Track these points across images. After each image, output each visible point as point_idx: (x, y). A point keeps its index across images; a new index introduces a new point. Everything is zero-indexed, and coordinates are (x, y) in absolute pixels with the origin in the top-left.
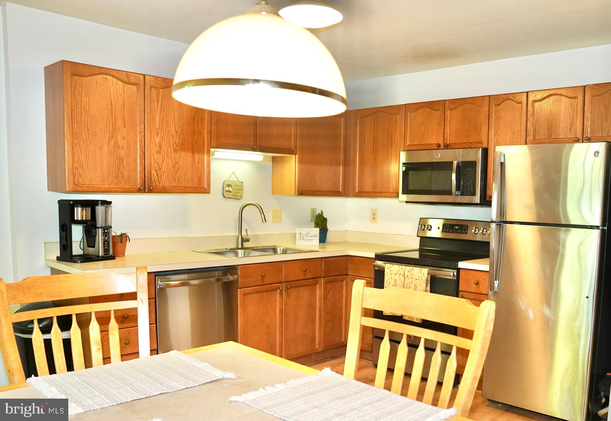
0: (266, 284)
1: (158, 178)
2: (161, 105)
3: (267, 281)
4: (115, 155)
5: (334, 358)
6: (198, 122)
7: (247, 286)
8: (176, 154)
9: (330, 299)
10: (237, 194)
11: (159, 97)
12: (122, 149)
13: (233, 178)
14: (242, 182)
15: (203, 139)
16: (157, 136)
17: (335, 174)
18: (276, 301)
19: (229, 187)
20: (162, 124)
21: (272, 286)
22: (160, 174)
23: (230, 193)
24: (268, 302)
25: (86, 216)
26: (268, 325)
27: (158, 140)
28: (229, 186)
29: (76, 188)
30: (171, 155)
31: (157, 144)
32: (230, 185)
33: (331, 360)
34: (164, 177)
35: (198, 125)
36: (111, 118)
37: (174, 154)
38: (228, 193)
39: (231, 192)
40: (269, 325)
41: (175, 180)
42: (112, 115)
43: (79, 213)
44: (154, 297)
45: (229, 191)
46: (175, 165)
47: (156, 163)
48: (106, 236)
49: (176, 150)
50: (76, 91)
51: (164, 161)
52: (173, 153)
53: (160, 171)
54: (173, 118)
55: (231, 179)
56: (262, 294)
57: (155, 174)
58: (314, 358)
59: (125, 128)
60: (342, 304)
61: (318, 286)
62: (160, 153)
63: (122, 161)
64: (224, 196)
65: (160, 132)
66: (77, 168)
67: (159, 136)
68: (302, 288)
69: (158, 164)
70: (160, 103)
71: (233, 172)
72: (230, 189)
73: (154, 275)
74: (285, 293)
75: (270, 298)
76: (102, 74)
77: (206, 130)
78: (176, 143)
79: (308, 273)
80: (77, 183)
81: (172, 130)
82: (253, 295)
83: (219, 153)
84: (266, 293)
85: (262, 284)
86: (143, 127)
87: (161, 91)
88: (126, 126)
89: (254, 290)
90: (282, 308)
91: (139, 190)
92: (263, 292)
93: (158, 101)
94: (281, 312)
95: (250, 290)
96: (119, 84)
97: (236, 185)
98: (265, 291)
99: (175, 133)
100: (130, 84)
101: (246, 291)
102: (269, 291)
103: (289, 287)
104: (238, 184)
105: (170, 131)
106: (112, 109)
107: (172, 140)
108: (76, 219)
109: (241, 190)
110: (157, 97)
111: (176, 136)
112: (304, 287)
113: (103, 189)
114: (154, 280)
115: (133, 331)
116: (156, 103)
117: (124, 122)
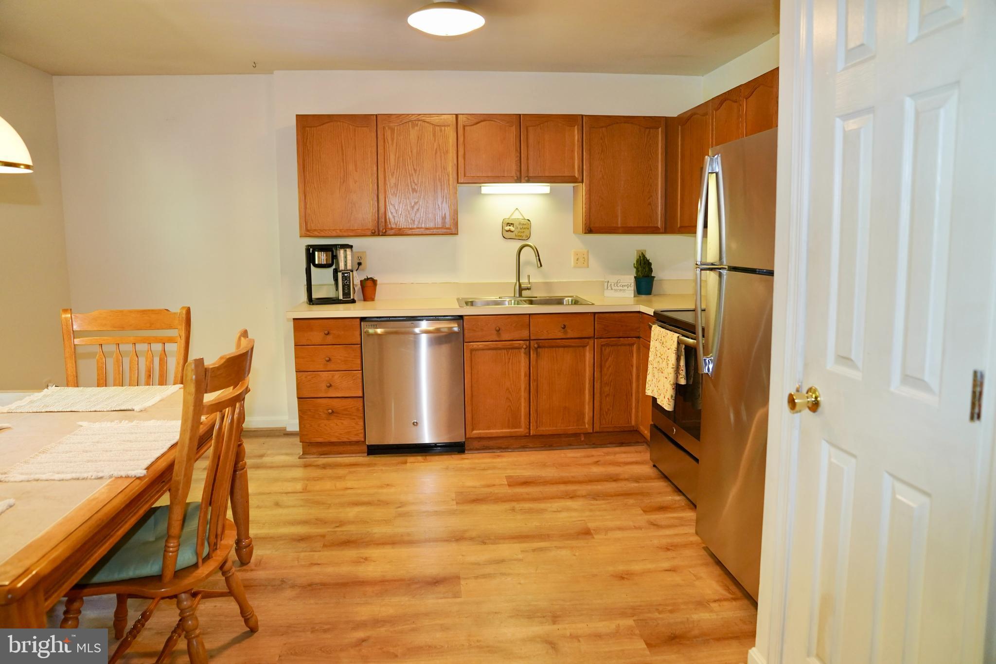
0: (504, 340)
1: (395, 220)
2: (397, 143)
3: (505, 336)
4: (347, 200)
5: (624, 445)
6: (441, 156)
7: (475, 340)
8: (415, 193)
9: (610, 366)
10: (522, 234)
11: (394, 135)
12: (354, 193)
13: (517, 216)
14: (528, 220)
15: (447, 174)
16: (392, 175)
17: (650, 204)
18: (520, 362)
19: (510, 226)
20: (398, 163)
21: (514, 343)
22: (396, 216)
24: (509, 362)
25: (326, 260)
26: (508, 389)
27: (393, 181)
28: (509, 224)
29: (308, 233)
30: (409, 195)
31: (392, 184)
32: (512, 224)
33: (620, 446)
34: (401, 219)
35: (441, 160)
36: (342, 164)
37: (413, 193)
38: (510, 233)
39: (512, 232)
40: (510, 389)
41: (414, 221)
42: (343, 160)
43: (320, 257)
44: (359, 343)
45: (510, 231)
46: (414, 205)
47: (392, 204)
48: (346, 279)
49: (415, 189)
50: (308, 142)
51: (400, 202)
52: (411, 193)
53: (397, 213)
54: (411, 156)
55: (513, 217)
56: (499, 352)
57: (391, 216)
58: (583, 439)
59: (356, 171)
60: (632, 376)
61: (588, 348)
62: (396, 195)
63: (355, 206)
64: (504, 237)
65: (395, 171)
66: (309, 215)
67: (395, 176)
68: (561, 350)
69: (394, 206)
70: (395, 141)
71: (517, 209)
72: (512, 228)
73: (358, 320)
74: (534, 354)
75: (511, 358)
76: (332, 121)
77: (450, 164)
78: (414, 182)
79: (569, 331)
80: (309, 229)
81: (410, 169)
82: (485, 351)
83: (487, 188)
84: (505, 351)
85: (498, 340)
86: (375, 169)
87: (396, 128)
88: (358, 170)
89: (485, 345)
90: (528, 371)
91: (372, 233)
92: (500, 349)
93: (393, 139)
94: (528, 376)
95: (481, 345)
96: (350, 128)
97: (520, 224)
98: (504, 349)
99: (413, 171)
100: (361, 127)
101: (475, 346)
102: (509, 349)
103: (539, 347)
104: (523, 222)
105: (407, 170)
106: (343, 154)
107: (410, 179)
108: (317, 263)
109: (528, 229)
110: (391, 136)
111: (414, 174)
112: (565, 348)
113: (334, 234)
114: (359, 326)
115: (337, 375)
116: (390, 142)
117: (356, 166)
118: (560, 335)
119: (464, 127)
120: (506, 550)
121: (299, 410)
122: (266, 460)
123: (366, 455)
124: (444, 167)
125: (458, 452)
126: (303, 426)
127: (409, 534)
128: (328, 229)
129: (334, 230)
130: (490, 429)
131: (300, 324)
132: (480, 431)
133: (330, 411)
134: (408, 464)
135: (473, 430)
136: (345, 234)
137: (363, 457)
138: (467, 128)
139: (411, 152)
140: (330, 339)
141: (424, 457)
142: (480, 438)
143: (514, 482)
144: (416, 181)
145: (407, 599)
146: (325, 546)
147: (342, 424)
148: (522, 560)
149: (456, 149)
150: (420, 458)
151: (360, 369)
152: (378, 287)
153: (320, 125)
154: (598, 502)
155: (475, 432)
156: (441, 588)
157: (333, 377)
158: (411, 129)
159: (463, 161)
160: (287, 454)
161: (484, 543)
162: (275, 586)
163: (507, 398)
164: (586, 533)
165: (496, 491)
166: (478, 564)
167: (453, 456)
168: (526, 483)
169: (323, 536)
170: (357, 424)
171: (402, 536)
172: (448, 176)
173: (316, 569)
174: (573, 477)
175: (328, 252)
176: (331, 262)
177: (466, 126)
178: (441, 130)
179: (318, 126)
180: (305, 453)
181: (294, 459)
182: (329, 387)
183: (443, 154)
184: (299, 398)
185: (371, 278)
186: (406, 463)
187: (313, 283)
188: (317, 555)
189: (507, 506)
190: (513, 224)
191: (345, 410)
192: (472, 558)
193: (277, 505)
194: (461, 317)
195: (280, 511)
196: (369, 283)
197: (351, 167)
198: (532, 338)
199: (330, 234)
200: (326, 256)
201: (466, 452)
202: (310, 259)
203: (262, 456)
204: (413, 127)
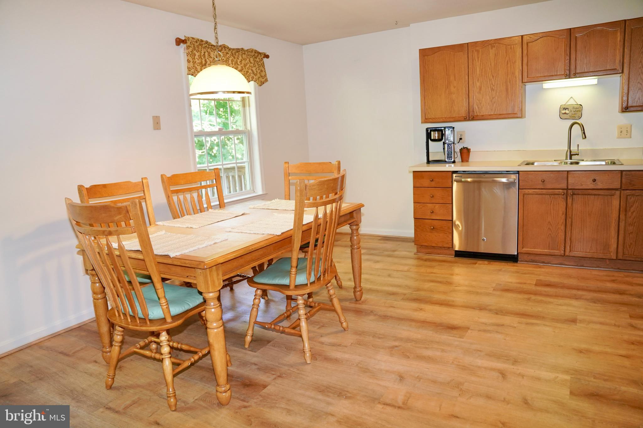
0: (547, 188)
1: (479, 110)
2: (481, 60)
3: (549, 186)
4: (449, 99)
6: (511, 66)
7: (527, 188)
8: (493, 91)
9: (634, 212)
10: (575, 115)
11: (479, 55)
12: (454, 94)
13: (572, 102)
14: (581, 105)
15: (515, 77)
16: (478, 81)
18: (559, 204)
20: (482, 73)
21: (555, 191)
22: (480, 107)
23: (567, 115)
24: (551, 204)
25: (438, 136)
26: (549, 222)
27: (478, 84)
28: (565, 109)
29: (426, 120)
30: (489, 93)
31: (478, 87)
34: (483, 109)
35: (511, 68)
36: (446, 76)
37: (491, 91)
38: (565, 115)
40: (551, 223)
41: (492, 110)
42: (447, 74)
43: (435, 135)
44: (451, 187)
45: (565, 113)
46: (492, 99)
47: (477, 100)
48: (449, 148)
49: (493, 89)
50: (426, 65)
51: (483, 98)
53: (480, 105)
54: (490, 67)
55: (568, 104)
56: (544, 196)
57: (477, 108)
59: (455, 80)
61: (615, 197)
62: (480, 93)
63: (454, 102)
64: (561, 118)
65: (480, 78)
66: (427, 109)
68: (592, 197)
69: (479, 100)
70: (480, 58)
71: (572, 97)
72: (567, 111)
73: (451, 173)
74: (570, 199)
75: (553, 201)
76: (440, 51)
77: (517, 70)
78: (492, 84)
79: (599, 183)
80: (427, 118)
81: (490, 76)
82: (534, 196)
83: (547, 85)
84: (549, 196)
85: (543, 188)
86: (467, 77)
87: (480, 50)
88: (456, 80)
89: (534, 192)
90: (565, 210)
91: (465, 119)
92: (544, 194)
93: (478, 58)
94: (565, 214)
95: (531, 191)
96: (451, 54)
97: (574, 108)
98: (548, 194)
99: (492, 77)
100: (458, 52)
101: (526, 192)
102: (551, 194)
103: (574, 194)
104: (576, 106)
105: (488, 77)
106: (447, 71)
107: (490, 82)
108: (432, 138)
109: (580, 111)
110: (477, 55)
111: (492, 79)
112: (595, 196)
113: (441, 120)
114: (451, 176)
115: (437, 206)
116: (476, 59)
117: (455, 77)
118: (592, 186)
119: (527, 43)
120: (507, 320)
121: (415, 226)
122: (396, 253)
123: (453, 256)
124: (513, 72)
125: (513, 262)
126: (416, 235)
127: (453, 301)
128: (438, 117)
129: (441, 118)
130: (535, 249)
131: (417, 175)
132: (529, 249)
133: (432, 227)
134: (476, 265)
135: (523, 248)
136: (448, 120)
137: (452, 257)
138: (529, 44)
139: (491, 64)
140: (433, 184)
141: (489, 262)
142: (529, 254)
143: (539, 283)
144: (493, 84)
145: (432, 333)
146: (403, 299)
147: (439, 236)
148: (516, 327)
149: (521, 59)
150: (486, 262)
151: (451, 203)
152: (471, 153)
153: (433, 54)
154: (596, 305)
155: (524, 249)
156: (455, 332)
157: (434, 207)
158: (490, 50)
159: (526, 67)
160: (409, 251)
161: (497, 314)
162: (367, 313)
163: (549, 229)
164: (574, 321)
165: (524, 287)
166: (486, 324)
167: (508, 264)
168: (548, 285)
169: (405, 294)
170: (448, 237)
171: (449, 301)
172: (516, 78)
173: (392, 309)
174: (587, 287)
175: (440, 132)
176: (441, 138)
177: (530, 42)
178: (511, 48)
179: (432, 55)
180: (418, 252)
181: (412, 255)
182: (432, 213)
183: (512, 64)
184: (415, 218)
185: (466, 147)
186: (476, 264)
187: (430, 151)
188: (396, 302)
189: (526, 296)
190: (568, 108)
191: (442, 227)
192: (483, 320)
193: (389, 276)
194: (518, 172)
195: (390, 279)
196: (465, 151)
197: (452, 78)
198: (570, 187)
199: (439, 120)
200: (438, 134)
201: (518, 262)
202: (428, 136)
203: (394, 251)
204: (492, 48)
